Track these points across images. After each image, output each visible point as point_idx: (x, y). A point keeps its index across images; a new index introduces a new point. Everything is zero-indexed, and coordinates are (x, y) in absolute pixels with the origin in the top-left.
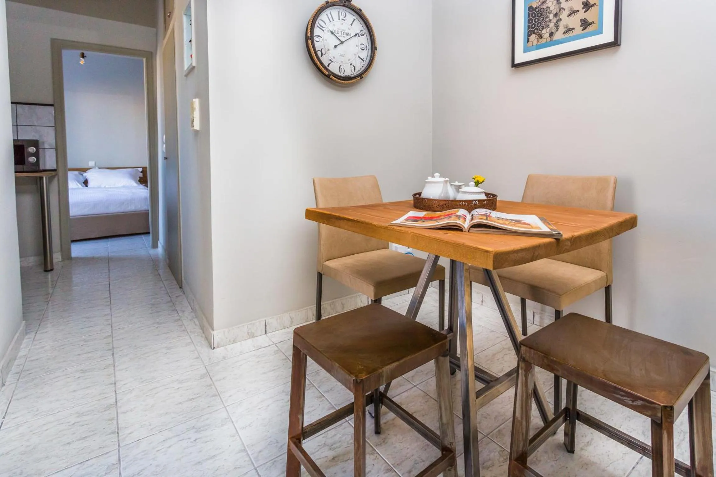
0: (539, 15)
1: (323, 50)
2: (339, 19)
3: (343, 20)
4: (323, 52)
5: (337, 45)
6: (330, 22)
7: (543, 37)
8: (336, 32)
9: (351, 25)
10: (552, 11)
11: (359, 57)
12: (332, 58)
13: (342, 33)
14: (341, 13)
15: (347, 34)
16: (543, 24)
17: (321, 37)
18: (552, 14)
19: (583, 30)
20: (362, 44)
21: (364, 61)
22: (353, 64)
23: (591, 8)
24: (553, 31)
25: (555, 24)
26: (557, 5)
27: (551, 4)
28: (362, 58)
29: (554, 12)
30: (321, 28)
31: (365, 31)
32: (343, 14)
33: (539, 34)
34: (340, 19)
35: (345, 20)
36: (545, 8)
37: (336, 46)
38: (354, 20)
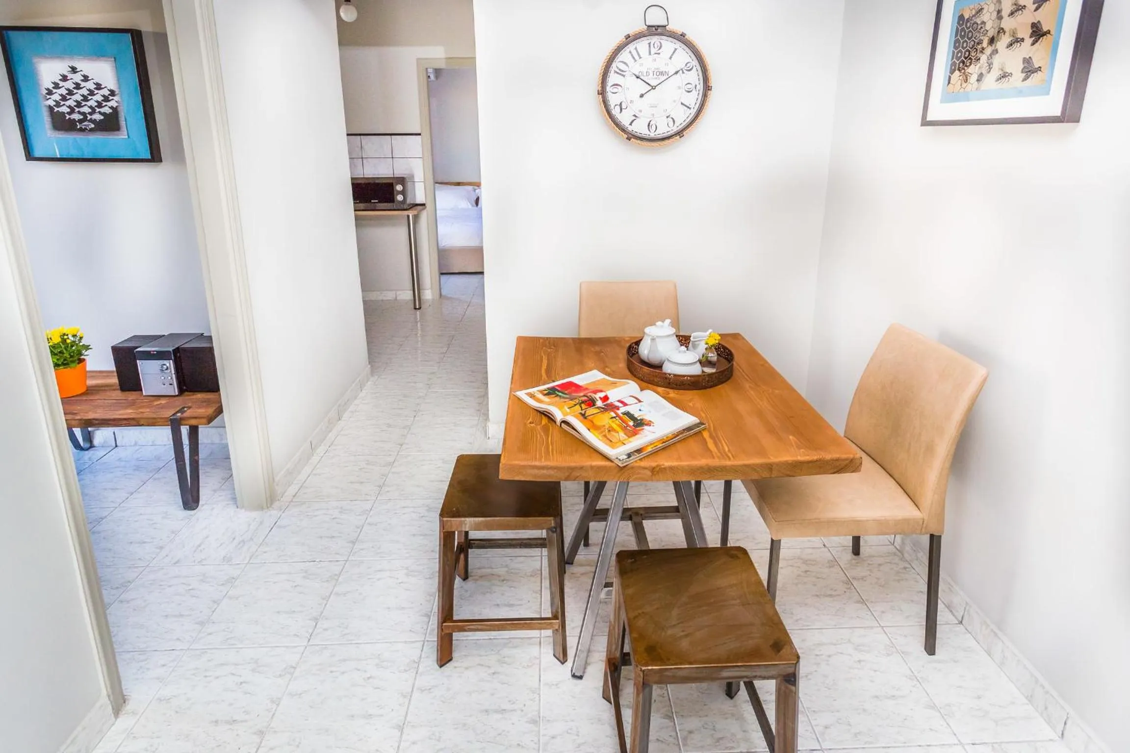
0: (970, 35)
1: (623, 103)
2: (650, 54)
3: (656, 53)
4: (624, 106)
5: (644, 92)
6: (636, 61)
7: (968, 81)
8: (645, 74)
9: (671, 58)
10: (987, 31)
11: (682, 104)
12: (637, 112)
13: (655, 73)
14: (654, 44)
15: (662, 73)
16: (973, 54)
17: (621, 86)
18: (988, 38)
19: (1024, 80)
20: (688, 84)
21: (690, 108)
22: (671, 116)
23: (1041, 38)
24: (984, 72)
25: (988, 57)
26: (997, 20)
27: (988, 18)
28: (688, 105)
29: (990, 34)
30: (621, 73)
31: (695, 63)
32: (656, 46)
33: (964, 73)
34: (652, 52)
35: (659, 54)
36: (979, 23)
37: (642, 96)
38: (676, 49)
